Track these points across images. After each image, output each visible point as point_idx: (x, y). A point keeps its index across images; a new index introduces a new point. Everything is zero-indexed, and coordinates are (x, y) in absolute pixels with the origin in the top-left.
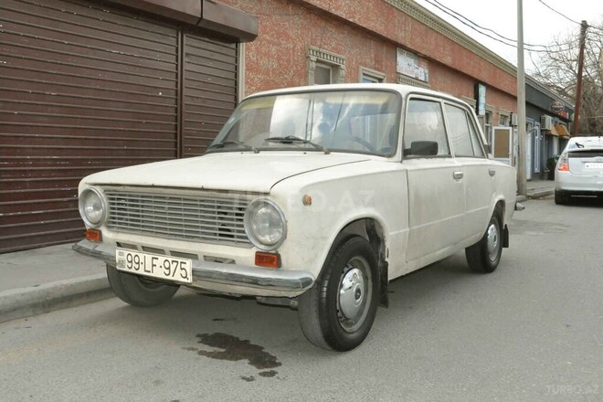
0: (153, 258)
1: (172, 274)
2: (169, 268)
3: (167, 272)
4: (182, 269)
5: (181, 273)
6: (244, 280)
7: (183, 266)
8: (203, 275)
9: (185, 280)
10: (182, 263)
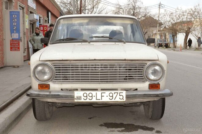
0: (102, 93)
1: (114, 98)
2: (112, 96)
3: (111, 98)
4: (120, 95)
5: (120, 97)
6: (152, 96)
7: (121, 94)
8: (131, 96)
9: (122, 100)
10: (120, 93)
